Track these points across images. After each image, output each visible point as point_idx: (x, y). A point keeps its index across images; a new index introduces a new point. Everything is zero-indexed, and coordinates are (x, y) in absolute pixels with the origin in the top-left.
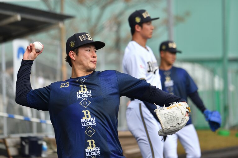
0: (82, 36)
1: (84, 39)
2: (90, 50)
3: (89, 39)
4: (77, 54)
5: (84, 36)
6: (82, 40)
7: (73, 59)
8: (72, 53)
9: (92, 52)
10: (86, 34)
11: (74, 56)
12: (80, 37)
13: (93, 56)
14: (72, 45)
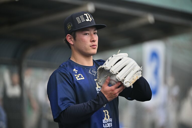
0: (80, 18)
1: (81, 21)
2: (88, 34)
3: (88, 20)
4: (75, 38)
5: (82, 17)
6: (79, 22)
7: (71, 44)
8: (69, 37)
9: (91, 35)
10: (85, 14)
11: (72, 39)
12: (78, 19)
13: (92, 40)
14: (69, 28)
